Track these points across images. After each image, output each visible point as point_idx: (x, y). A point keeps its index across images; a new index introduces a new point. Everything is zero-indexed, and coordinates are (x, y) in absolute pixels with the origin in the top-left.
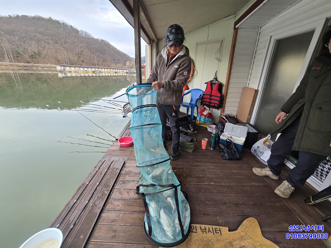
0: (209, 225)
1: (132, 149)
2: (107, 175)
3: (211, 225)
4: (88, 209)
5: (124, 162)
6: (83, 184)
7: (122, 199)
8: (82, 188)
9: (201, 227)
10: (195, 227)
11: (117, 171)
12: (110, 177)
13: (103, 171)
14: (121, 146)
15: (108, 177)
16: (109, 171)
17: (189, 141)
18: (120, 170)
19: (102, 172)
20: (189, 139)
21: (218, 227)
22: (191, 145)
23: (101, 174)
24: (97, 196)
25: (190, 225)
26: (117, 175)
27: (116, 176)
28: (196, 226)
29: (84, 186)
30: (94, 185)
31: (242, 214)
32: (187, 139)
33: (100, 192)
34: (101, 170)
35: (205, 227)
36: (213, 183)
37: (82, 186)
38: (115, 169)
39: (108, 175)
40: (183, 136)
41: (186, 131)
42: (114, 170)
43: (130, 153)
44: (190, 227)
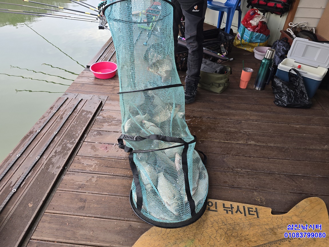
0: (238, 202)
1: (115, 83)
2: (71, 121)
3: (241, 203)
4: (39, 168)
5: (101, 103)
6: (31, 133)
7: (96, 158)
8: (29, 138)
9: (224, 205)
10: (214, 203)
11: (88, 116)
12: (76, 124)
13: (65, 115)
14: (97, 78)
15: (73, 123)
16: (75, 114)
17: (218, 71)
18: (93, 114)
19: (63, 116)
20: (217, 67)
21: (254, 207)
22: (221, 79)
23: (62, 118)
24: (54, 151)
25: (206, 200)
26: (89, 121)
27: (86, 122)
28: (216, 203)
29: (32, 135)
30: (50, 134)
31: (299, 191)
32: (213, 67)
33: (59, 145)
34: (60, 113)
35: (231, 205)
36: (252, 142)
37: (30, 135)
38: (85, 112)
39: (73, 121)
40: (207, 63)
41: (213, 54)
42: (83, 114)
43: (111, 90)
44: (206, 203)
